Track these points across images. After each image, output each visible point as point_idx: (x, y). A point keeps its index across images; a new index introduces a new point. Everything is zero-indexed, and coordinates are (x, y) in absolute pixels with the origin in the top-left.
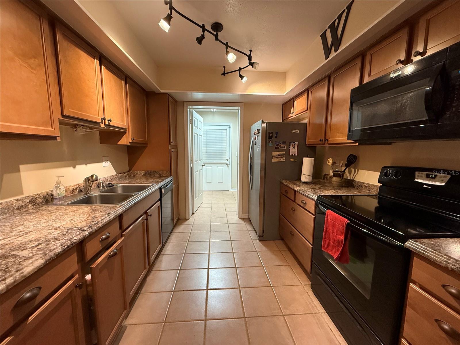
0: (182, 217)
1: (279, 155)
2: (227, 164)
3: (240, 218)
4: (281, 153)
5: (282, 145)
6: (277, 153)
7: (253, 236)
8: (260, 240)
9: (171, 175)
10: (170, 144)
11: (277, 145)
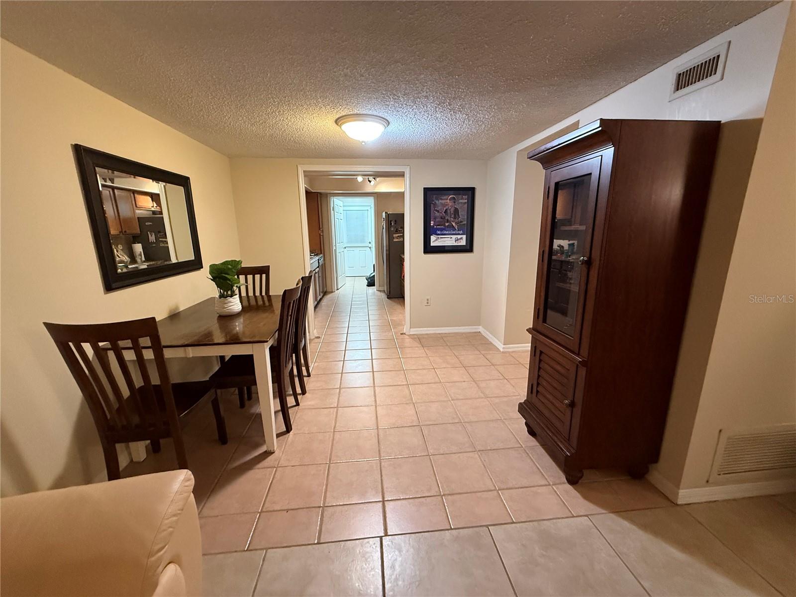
0: (329, 290)
1: (398, 236)
2: (370, 248)
3: (378, 291)
4: (399, 235)
5: (400, 229)
6: (397, 235)
7: (383, 296)
8: (388, 298)
9: (321, 253)
10: (320, 230)
11: (397, 229)
